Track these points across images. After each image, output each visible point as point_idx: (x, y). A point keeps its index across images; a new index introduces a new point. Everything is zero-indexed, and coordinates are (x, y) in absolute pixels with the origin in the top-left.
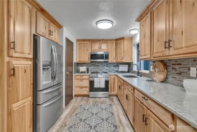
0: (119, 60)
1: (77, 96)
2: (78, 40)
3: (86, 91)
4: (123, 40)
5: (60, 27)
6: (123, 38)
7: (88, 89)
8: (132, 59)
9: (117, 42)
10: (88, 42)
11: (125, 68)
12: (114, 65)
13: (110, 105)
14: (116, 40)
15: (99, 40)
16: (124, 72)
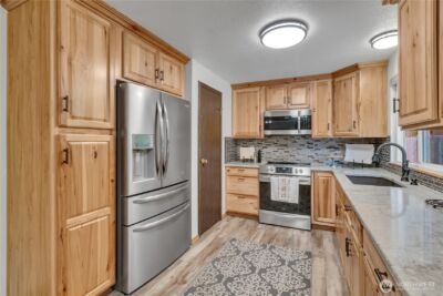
0: (343, 131)
1: (232, 214)
2: (234, 87)
3: (251, 206)
4: (354, 74)
5: (184, 60)
6: (355, 68)
7: (256, 202)
8: (385, 127)
9: (337, 80)
10: (257, 89)
11: (365, 154)
12: (331, 143)
13: (309, 254)
14: (335, 75)
15: (285, 82)
16: (363, 165)
